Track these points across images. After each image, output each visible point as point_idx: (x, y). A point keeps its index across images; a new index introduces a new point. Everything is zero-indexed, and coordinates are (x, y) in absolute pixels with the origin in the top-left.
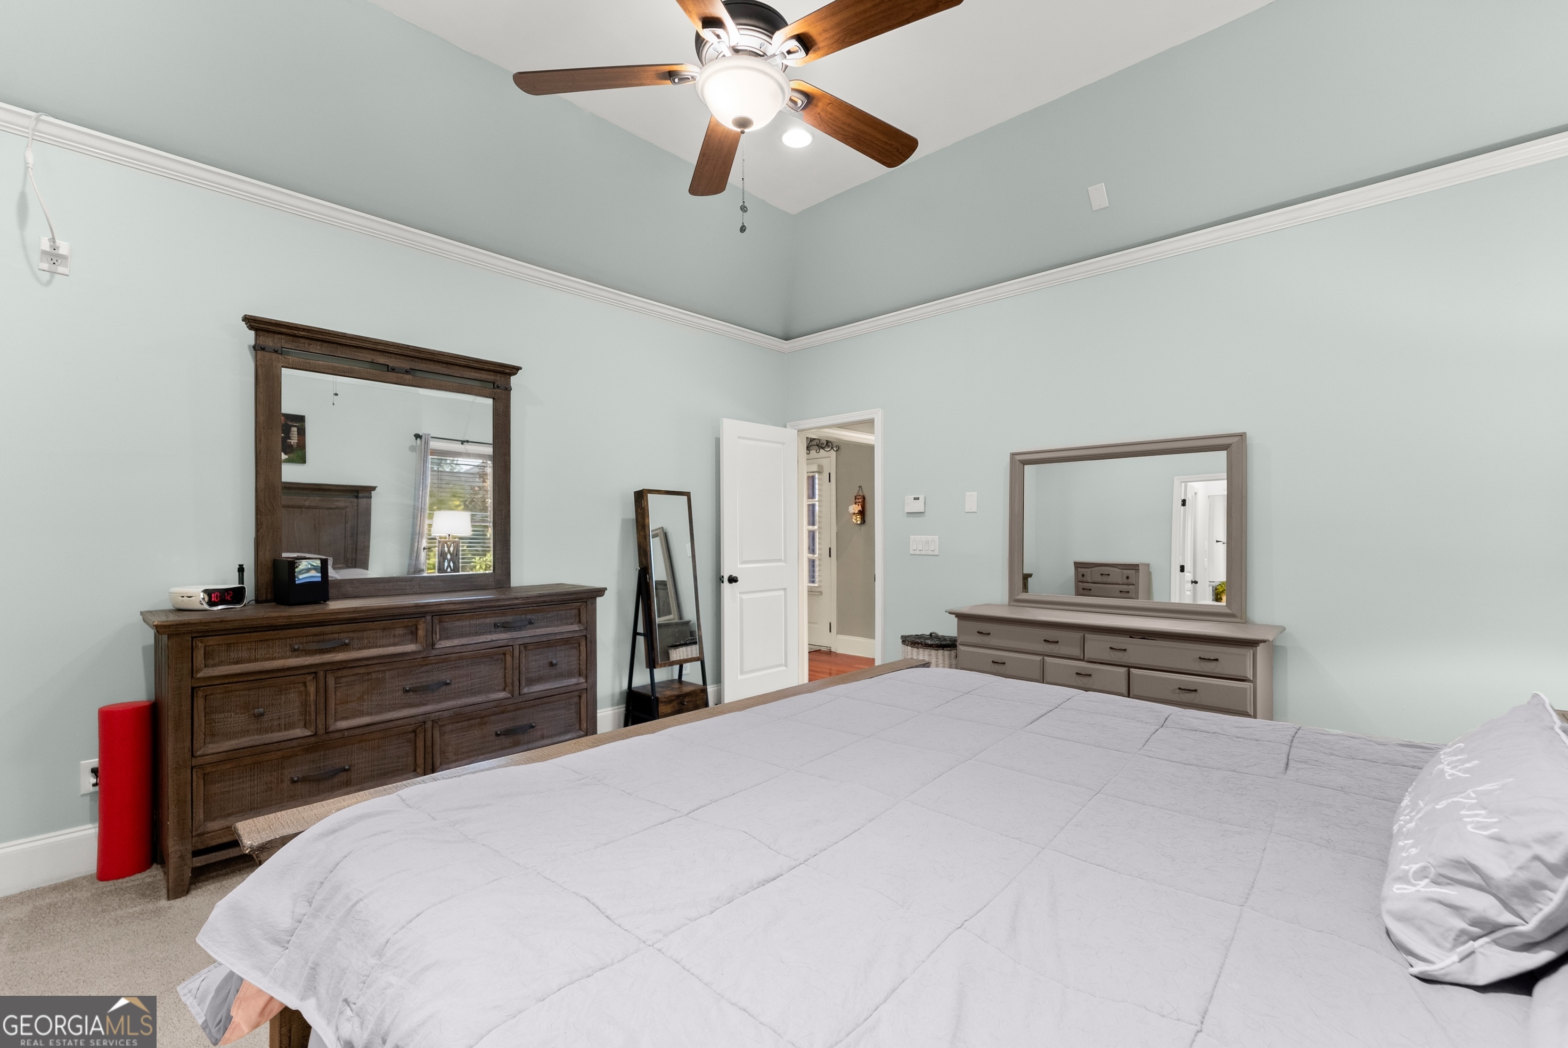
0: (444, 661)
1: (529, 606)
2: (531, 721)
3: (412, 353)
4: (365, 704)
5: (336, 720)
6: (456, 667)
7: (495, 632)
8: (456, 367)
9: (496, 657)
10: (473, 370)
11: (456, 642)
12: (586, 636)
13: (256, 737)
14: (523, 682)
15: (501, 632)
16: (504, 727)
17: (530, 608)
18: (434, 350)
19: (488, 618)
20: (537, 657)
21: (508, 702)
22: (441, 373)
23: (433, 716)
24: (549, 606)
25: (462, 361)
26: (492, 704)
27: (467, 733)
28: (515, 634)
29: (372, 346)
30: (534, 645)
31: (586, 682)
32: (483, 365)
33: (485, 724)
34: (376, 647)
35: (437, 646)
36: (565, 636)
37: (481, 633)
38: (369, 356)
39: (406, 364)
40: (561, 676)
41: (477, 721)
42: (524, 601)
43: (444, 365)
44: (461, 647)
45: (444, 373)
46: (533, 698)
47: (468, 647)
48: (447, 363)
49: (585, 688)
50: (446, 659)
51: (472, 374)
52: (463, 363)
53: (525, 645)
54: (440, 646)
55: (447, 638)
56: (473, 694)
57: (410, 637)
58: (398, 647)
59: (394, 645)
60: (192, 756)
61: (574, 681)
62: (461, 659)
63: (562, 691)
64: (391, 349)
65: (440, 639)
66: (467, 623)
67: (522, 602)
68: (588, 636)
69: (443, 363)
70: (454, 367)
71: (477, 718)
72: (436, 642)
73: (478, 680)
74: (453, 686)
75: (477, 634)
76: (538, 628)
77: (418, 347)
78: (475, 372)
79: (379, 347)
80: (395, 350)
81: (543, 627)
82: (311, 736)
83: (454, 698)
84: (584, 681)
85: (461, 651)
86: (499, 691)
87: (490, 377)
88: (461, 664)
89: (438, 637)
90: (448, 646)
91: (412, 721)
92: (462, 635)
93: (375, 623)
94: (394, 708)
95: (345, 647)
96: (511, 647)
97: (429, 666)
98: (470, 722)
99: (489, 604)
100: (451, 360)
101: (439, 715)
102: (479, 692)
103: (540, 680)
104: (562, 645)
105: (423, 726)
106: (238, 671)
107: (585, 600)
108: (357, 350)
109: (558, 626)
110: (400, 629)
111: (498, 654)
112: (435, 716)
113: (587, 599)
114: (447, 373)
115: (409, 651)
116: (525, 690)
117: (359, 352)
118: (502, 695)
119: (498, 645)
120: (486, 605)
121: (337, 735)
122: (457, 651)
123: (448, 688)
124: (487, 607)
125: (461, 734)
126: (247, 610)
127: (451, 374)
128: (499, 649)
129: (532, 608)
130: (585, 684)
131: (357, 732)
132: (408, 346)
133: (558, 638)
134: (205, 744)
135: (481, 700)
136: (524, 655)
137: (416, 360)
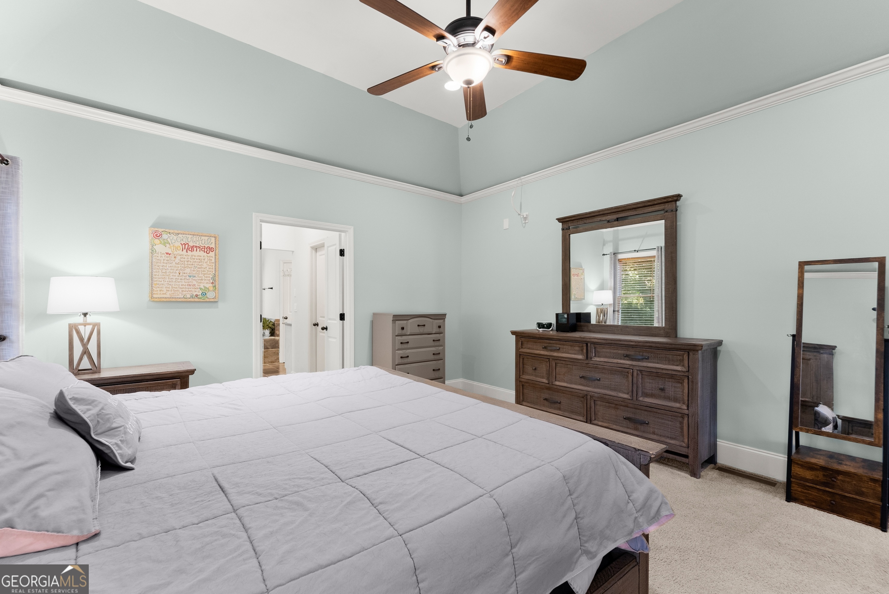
0: (596, 368)
1: (643, 347)
2: (646, 420)
3: (615, 210)
4: (566, 377)
5: (556, 381)
6: (602, 372)
7: (624, 359)
8: (640, 209)
9: (624, 373)
10: (650, 207)
11: (602, 359)
12: (688, 376)
13: (534, 378)
14: (640, 393)
15: (627, 360)
16: (629, 416)
17: (644, 349)
18: (624, 205)
19: (619, 350)
20: (651, 381)
21: (629, 401)
22: (632, 215)
23: (591, 394)
24: (657, 350)
25: (640, 205)
26: (620, 399)
27: (608, 410)
28: (634, 363)
29: (598, 214)
30: (649, 373)
31: (688, 409)
32: (653, 202)
33: (617, 409)
34: (568, 353)
35: (592, 359)
36: (670, 372)
37: (616, 358)
38: (599, 219)
39: (615, 217)
40: (668, 399)
41: (613, 405)
42: (636, 344)
43: (634, 210)
44: (604, 363)
45: (634, 214)
46: (645, 405)
47: (607, 363)
48: (635, 208)
49: (687, 414)
50: (596, 367)
51: (650, 209)
52: (642, 205)
53: (641, 371)
54: (594, 360)
55: (599, 357)
56: (611, 390)
57: (581, 352)
58: (575, 356)
59: (575, 354)
60: (520, 377)
61: (677, 405)
62: (604, 369)
63: (667, 408)
64: (606, 212)
65: (595, 356)
66: (609, 351)
67: (635, 344)
68: (690, 377)
69: (633, 209)
70: (639, 209)
71: (614, 404)
72: (592, 357)
73: (613, 383)
74: (601, 382)
75: (613, 358)
76: (651, 362)
77: (617, 206)
78: (651, 208)
79: (601, 213)
80: (607, 212)
81: (653, 363)
82: (547, 383)
83: (602, 388)
84: (686, 408)
85: (604, 365)
86: (625, 393)
87: (661, 207)
88: (605, 372)
89: (594, 355)
90: (597, 360)
91: (582, 392)
92: (606, 357)
93: (567, 342)
94: (576, 384)
95: (558, 350)
96: (632, 370)
97: (590, 368)
98: (609, 404)
99: (616, 342)
100: (635, 206)
101: (593, 394)
102: (615, 390)
103: (652, 396)
104: (669, 378)
105: (586, 397)
106: (528, 352)
107: (688, 351)
108: (594, 217)
109: (666, 364)
110: (577, 347)
111: (623, 371)
112: (592, 393)
113: (689, 350)
114: (635, 214)
115: (579, 358)
116: (641, 399)
117: (595, 218)
118: (626, 396)
119: (624, 367)
120: (614, 342)
121: (555, 387)
122: (602, 364)
123: (598, 382)
124: (615, 344)
125: (605, 409)
126: (552, 332)
127: (638, 214)
128: (624, 369)
129: (645, 349)
130: (687, 411)
131: (562, 388)
132: (612, 207)
133: (664, 372)
134: (523, 374)
135: (614, 394)
136: (640, 377)
137: (619, 212)
